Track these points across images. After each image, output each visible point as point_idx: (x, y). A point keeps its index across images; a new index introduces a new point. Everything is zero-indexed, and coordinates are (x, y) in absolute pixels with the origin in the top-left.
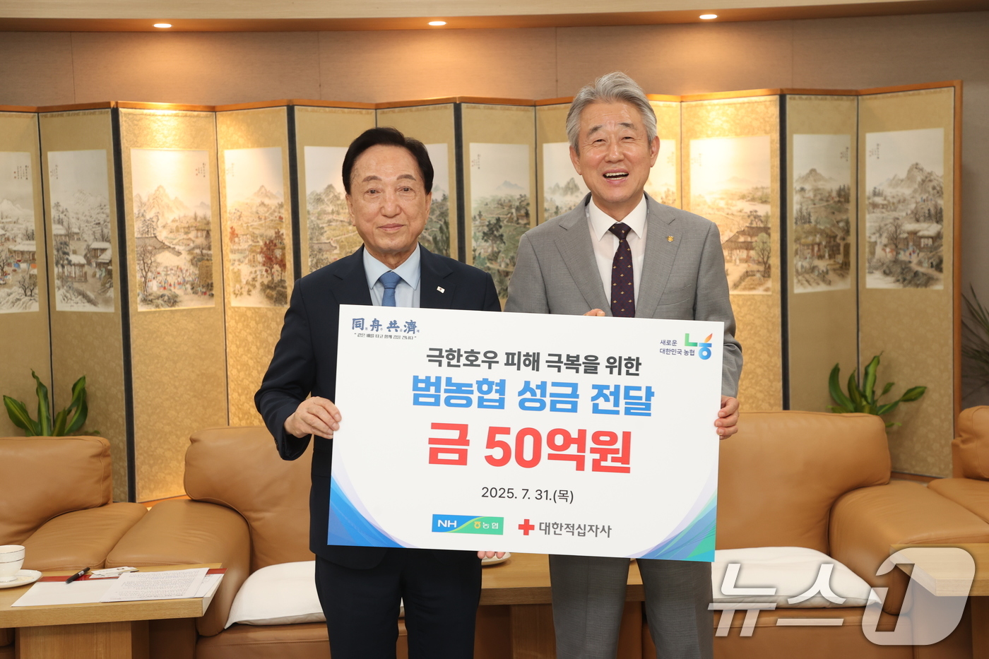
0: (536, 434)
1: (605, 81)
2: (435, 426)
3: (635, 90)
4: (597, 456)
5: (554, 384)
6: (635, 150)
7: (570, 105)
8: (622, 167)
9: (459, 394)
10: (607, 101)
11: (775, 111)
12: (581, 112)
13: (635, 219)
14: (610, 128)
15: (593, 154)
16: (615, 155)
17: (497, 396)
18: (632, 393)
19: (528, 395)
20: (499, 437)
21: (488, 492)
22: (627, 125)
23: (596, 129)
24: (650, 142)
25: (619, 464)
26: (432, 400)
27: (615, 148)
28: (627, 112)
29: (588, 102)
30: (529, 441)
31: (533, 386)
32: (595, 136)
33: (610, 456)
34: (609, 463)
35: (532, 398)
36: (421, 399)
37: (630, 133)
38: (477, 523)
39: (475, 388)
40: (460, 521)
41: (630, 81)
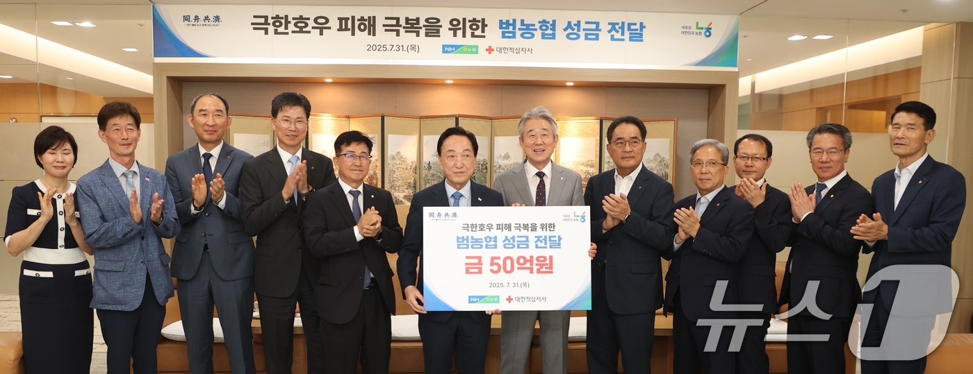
0: (511, 259)
1: (535, 110)
2: (467, 258)
3: (548, 114)
4: (538, 267)
5: (518, 237)
6: (548, 140)
7: (520, 119)
8: (542, 147)
9: (477, 243)
10: (536, 119)
11: (598, 127)
12: (525, 123)
13: (547, 170)
14: (537, 131)
15: (529, 141)
16: (539, 142)
17: (493, 243)
18: (552, 239)
19: (507, 242)
20: (495, 261)
21: (492, 285)
22: (545, 129)
23: (531, 131)
24: (554, 137)
25: (548, 270)
26: (465, 246)
27: (539, 139)
28: (544, 124)
29: (528, 119)
30: (508, 262)
31: (509, 238)
32: (531, 134)
33: (544, 267)
34: (544, 270)
35: (509, 243)
36: (461, 246)
37: (546, 133)
38: (488, 299)
39: (484, 240)
40: (480, 298)
41: (546, 110)
